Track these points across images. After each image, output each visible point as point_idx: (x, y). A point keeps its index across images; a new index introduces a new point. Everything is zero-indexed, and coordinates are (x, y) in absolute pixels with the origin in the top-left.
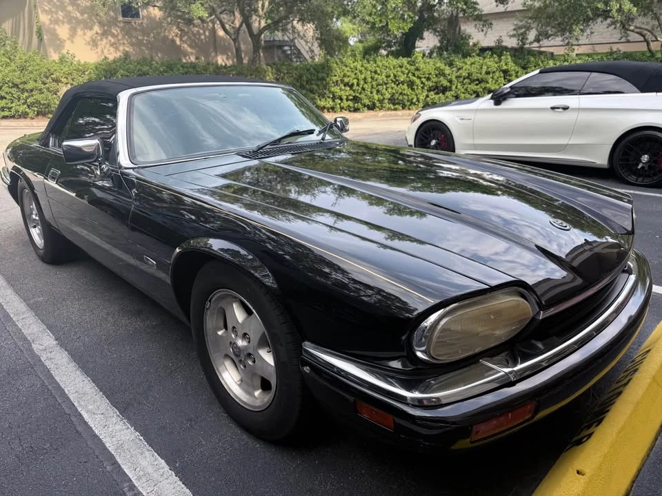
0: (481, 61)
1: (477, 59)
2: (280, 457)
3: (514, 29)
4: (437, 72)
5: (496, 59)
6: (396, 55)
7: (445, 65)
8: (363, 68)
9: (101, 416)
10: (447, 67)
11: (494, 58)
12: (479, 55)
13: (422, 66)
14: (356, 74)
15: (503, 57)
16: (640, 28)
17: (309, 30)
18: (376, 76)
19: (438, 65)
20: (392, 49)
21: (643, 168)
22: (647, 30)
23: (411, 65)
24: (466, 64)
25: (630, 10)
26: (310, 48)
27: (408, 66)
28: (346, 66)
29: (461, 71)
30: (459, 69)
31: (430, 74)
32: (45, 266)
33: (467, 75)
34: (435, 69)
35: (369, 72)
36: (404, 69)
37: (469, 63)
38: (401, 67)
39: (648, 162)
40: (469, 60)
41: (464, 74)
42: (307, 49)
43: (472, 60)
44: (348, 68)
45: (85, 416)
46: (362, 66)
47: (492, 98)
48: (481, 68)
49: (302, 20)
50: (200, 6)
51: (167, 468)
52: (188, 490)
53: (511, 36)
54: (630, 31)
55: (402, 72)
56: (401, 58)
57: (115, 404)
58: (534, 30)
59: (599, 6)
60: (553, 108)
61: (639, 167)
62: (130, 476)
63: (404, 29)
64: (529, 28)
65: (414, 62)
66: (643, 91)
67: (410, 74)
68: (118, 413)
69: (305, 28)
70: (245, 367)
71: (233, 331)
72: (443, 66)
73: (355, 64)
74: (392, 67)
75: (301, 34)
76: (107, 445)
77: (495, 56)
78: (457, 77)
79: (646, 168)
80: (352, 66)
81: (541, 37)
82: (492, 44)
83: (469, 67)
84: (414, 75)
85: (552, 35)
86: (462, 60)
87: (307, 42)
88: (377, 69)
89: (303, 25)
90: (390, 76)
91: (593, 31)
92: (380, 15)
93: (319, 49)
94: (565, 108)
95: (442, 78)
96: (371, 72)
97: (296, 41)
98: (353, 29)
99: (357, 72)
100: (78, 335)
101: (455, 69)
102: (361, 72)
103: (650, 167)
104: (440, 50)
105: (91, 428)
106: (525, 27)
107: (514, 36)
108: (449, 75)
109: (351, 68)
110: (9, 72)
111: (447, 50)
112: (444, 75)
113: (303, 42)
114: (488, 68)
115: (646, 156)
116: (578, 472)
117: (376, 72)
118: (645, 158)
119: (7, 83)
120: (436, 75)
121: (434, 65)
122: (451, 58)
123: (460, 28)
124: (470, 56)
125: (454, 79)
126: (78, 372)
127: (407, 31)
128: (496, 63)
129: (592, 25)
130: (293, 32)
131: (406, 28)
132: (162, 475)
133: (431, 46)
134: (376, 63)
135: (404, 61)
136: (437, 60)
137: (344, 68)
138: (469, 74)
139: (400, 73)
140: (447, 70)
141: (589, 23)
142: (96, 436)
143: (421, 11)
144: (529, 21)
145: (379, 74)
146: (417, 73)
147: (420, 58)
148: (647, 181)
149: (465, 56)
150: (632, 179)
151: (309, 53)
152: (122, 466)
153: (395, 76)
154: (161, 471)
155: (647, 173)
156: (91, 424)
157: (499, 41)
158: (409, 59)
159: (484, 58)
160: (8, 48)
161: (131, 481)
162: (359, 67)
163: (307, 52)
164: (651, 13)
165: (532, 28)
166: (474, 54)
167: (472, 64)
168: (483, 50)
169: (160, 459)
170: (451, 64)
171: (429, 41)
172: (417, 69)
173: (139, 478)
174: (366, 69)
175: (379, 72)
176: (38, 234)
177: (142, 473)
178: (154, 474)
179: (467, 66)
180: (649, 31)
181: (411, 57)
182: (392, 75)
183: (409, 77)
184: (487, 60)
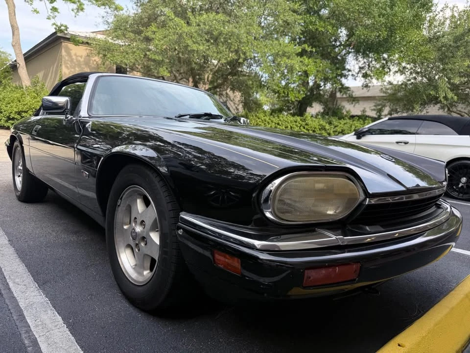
0: (351, 123)
1: (348, 121)
2: (155, 324)
3: (375, 106)
4: (320, 127)
5: (362, 122)
6: (293, 115)
7: (326, 123)
8: (270, 121)
9: (24, 287)
10: (327, 125)
11: (360, 121)
12: (350, 119)
13: (310, 122)
14: (265, 124)
15: (366, 121)
16: (460, 111)
17: (238, 96)
18: (279, 126)
19: (321, 123)
20: (291, 112)
21: (462, 186)
22: (465, 113)
23: (303, 121)
24: (341, 124)
25: (452, 98)
26: (236, 107)
27: (301, 122)
28: (259, 119)
29: (337, 128)
30: (336, 127)
31: (315, 128)
32: (19, 203)
33: (341, 131)
34: (319, 125)
35: (274, 124)
36: (297, 124)
37: (343, 123)
38: (296, 122)
39: (466, 182)
40: (342, 122)
41: (339, 130)
42: (234, 107)
43: (345, 121)
44: (260, 120)
45: (11, 285)
46: (270, 119)
47: (355, 135)
48: (351, 127)
49: (233, 89)
50: (165, 69)
51: (61, 321)
52: (73, 338)
53: (372, 110)
54: (453, 112)
55: (297, 126)
56: (296, 116)
57: (36, 280)
58: (388, 107)
59: (431, 93)
60: (397, 143)
61: (460, 186)
62: (30, 324)
63: (298, 98)
64: (384, 106)
65: (305, 120)
66: (460, 134)
67: (302, 128)
68: (37, 286)
69: (235, 94)
70: (139, 250)
71: (134, 221)
72: (324, 124)
73: (265, 118)
74: (290, 122)
75: (232, 98)
76: (20, 304)
77: (361, 120)
78: (333, 132)
79: (465, 187)
80: (263, 119)
81: (393, 113)
82: (359, 113)
83: (342, 126)
84: (304, 128)
85: (400, 112)
86: (338, 121)
87: (235, 104)
88: (280, 122)
89: (234, 93)
90: (288, 127)
91: (428, 111)
92: (284, 88)
93: (243, 108)
94: (406, 143)
95: (323, 132)
96: (275, 123)
97: (228, 102)
98: (267, 101)
99: (266, 123)
100: (26, 240)
101: (332, 126)
102: (268, 123)
103: (467, 186)
104: (324, 114)
105: (12, 292)
106: (381, 104)
107: (374, 110)
108: (328, 130)
109: (262, 120)
110: (35, 102)
111: (328, 115)
112: (325, 129)
113: (232, 104)
114: (356, 127)
115: (464, 178)
116: (399, 345)
117: (278, 124)
118: (464, 180)
119: (32, 109)
120: (319, 129)
121: (318, 122)
122: (330, 119)
123: (337, 101)
124: (344, 119)
125: (332, 132)
126: (18, 260)
127: (301, 99)
128: (362, 125)
129: (427, 108)
130: (227, 97)
131: (300, 97)
132: (56, 326)
133: (317, 111)
134: (279, 118)
135: (298, 118)
136: (321, 120)
137: (258, 119)
138: (342, 130)
139: (295, 126)
140: (327, 127)
141: (426, 106)
142: (14, 297)
143: (312, 90)
144: (385, 101)
145: (280, 125)
146: (306, 127)
147: (309, 118)
148: (466, 197)
149: (340, 119)
150: (455, 194)
151: (236, 110)
152: (26, 317)
153: (291, 127)
154: (56, 323)
155: (466, 191)
156: (13, 289)
157: (364, 111)
158: (302, 118)
159: (353, 121)
160: (38, 88)
161: (30, 327)
162: (267, 119)
163: (234, 110)
164: (467, 103)
165: (386, 106)
166: (346, 118)
167: (345, 124)
168: (353, 117)
169: (58, 316)
170: (330, 123)
171: (316, 108)
172: (307, 124)
173: (37, 326)
174: (272, 121)
175: (280, 124)
176: (20, 182)
177: (40, 323)
178: (50, 325)
179: (341, 125)
180: (467, 114)
181: (302, 116)
182: (289, 127)
183: (301, 129)
184: (355, 122)
